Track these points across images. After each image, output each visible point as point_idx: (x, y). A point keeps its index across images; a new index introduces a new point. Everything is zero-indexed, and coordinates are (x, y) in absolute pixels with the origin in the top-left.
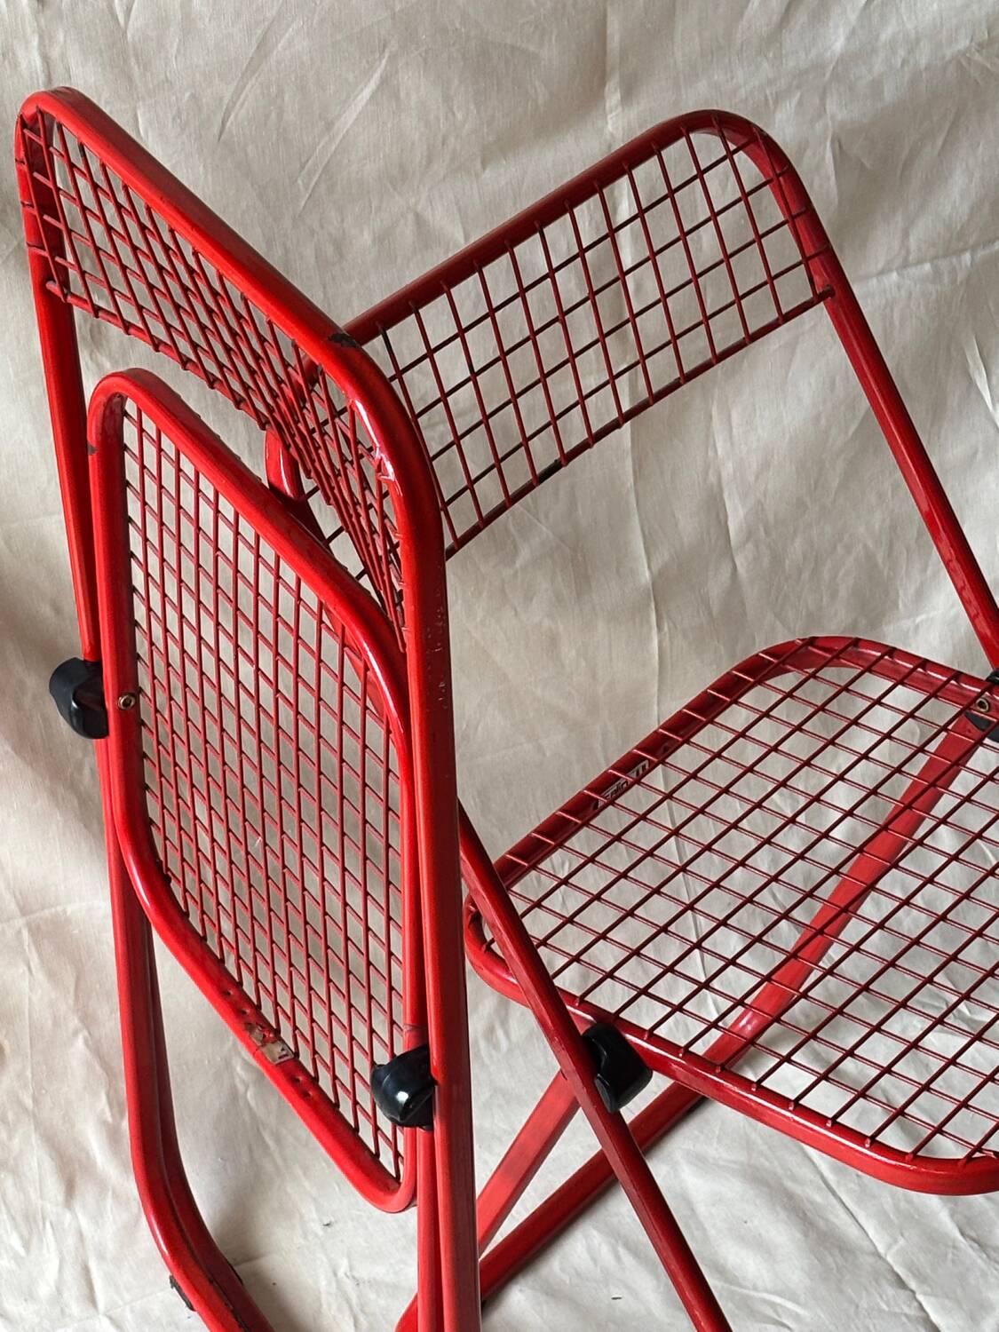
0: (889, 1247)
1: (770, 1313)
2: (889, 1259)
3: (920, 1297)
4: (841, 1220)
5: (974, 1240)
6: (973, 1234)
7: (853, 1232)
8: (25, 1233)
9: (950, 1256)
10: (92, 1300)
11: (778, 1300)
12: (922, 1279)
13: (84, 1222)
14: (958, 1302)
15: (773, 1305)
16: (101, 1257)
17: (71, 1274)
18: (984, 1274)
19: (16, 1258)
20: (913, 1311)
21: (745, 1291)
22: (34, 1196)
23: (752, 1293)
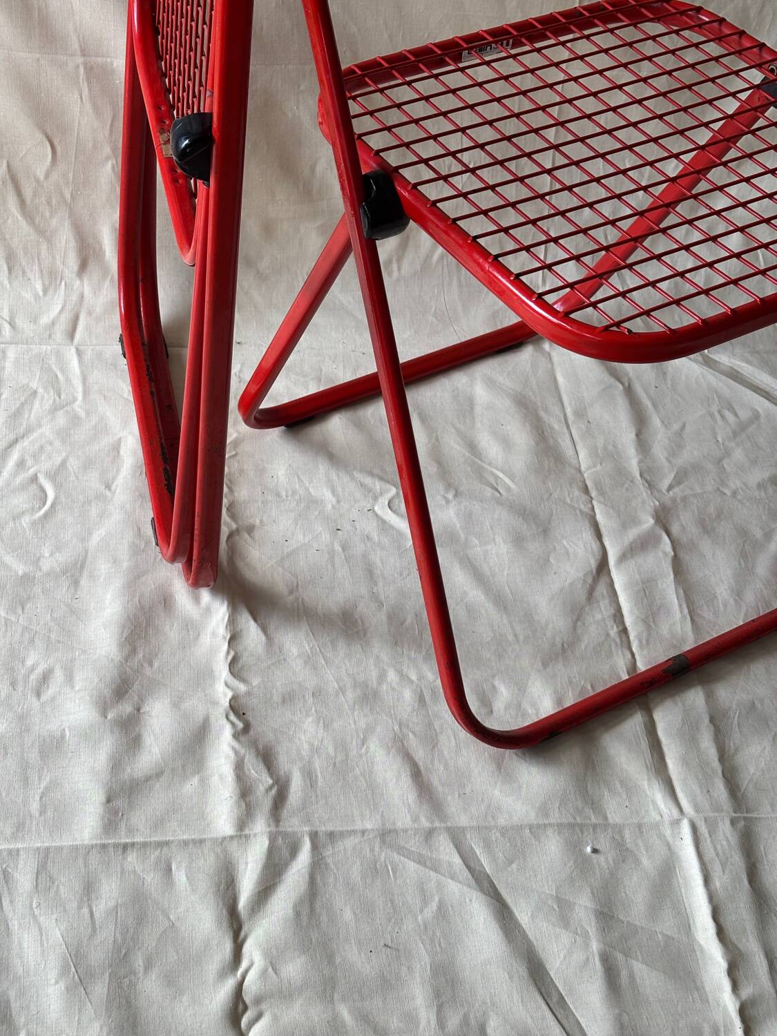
0: (589, 468)
1: (492, 481)
2: (585, 475)
3: (595, 502)
4: (565, 444)
5: (647, 481)
6: (648, 478)
7: (569, 452)
8: (47, 283)
9: (627, 485)
10: (71, 334)
11: (501, 475)
12: (601, 492)
13: (87, 290)
14: (618, 513)
15: (496, 477)
16: (89, 313)
17: (66, 318)
18: (644, 502)
19: (36, 297)
20: (586, 509)
21: (484, 464)
22: (58, 262)
23: (486, 466)
